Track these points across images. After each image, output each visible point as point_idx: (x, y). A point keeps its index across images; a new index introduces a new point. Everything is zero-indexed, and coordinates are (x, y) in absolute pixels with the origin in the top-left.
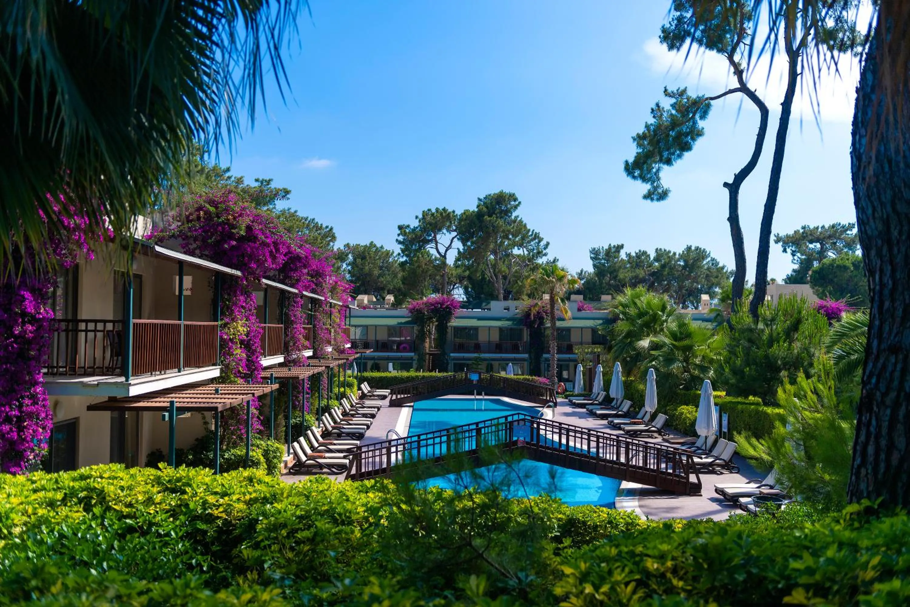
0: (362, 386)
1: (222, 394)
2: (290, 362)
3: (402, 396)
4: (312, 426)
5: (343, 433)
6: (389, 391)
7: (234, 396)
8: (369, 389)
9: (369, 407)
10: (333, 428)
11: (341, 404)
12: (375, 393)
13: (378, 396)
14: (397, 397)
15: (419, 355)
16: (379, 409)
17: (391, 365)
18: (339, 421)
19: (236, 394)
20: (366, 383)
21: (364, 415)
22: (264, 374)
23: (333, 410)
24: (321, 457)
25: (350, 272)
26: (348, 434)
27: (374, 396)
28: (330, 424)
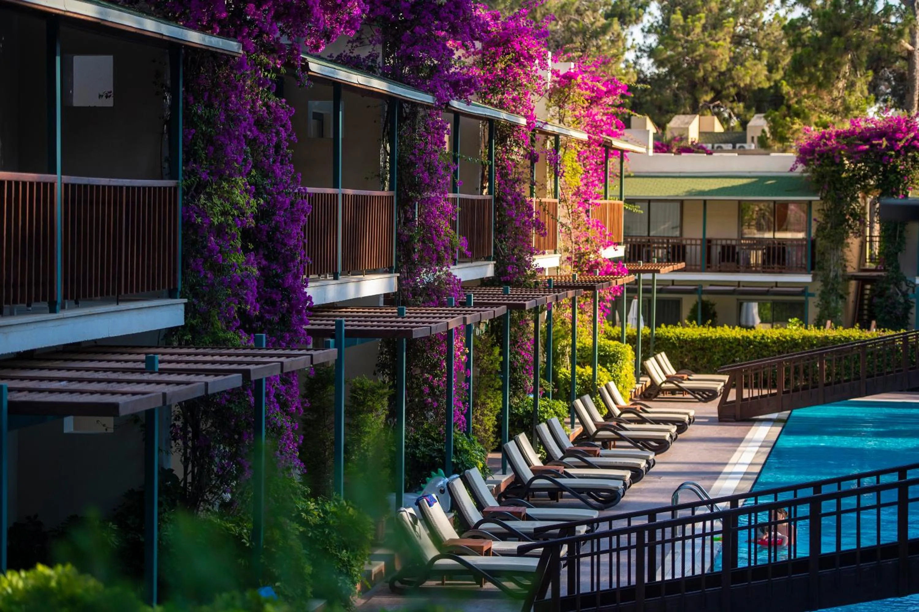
0: (651, 364)
1: (162, 371)
2: (415, 292)
3: (756, 393)
4: (473, 465)
5: (563, 488)
6: (726, 378)
7: (183, 378)
8: (671, 371)
9: (657, 421)
10: (538, 473)
11: (573, 411)
12: (686, 384)
13: (693, 391)
14: (739, 394)
15: (825, 282)
16: (682, 426)
17: (755, 308)
18: (559, 454)
19: (189, 372)
20: (663, 357)
21: (636, 442)
22: (314, 324)
23: (543, 427)
24: (478, 551)
25: (652, 53)
26: (577, 491)
27: (682, 390)
28: (529, 463)
